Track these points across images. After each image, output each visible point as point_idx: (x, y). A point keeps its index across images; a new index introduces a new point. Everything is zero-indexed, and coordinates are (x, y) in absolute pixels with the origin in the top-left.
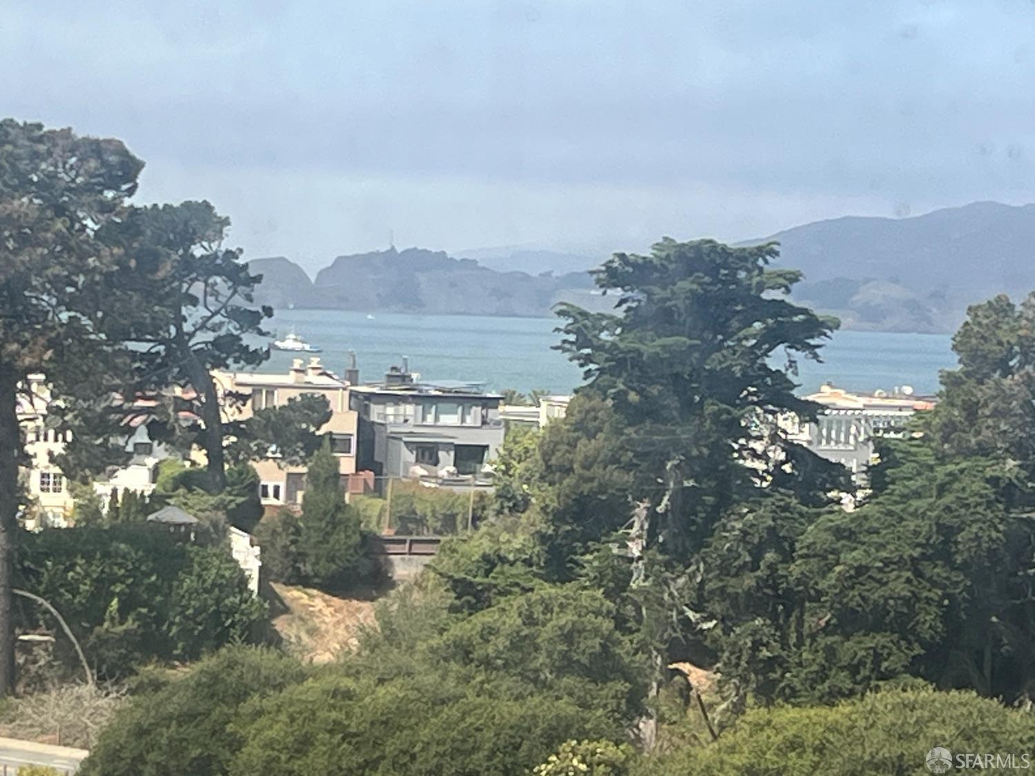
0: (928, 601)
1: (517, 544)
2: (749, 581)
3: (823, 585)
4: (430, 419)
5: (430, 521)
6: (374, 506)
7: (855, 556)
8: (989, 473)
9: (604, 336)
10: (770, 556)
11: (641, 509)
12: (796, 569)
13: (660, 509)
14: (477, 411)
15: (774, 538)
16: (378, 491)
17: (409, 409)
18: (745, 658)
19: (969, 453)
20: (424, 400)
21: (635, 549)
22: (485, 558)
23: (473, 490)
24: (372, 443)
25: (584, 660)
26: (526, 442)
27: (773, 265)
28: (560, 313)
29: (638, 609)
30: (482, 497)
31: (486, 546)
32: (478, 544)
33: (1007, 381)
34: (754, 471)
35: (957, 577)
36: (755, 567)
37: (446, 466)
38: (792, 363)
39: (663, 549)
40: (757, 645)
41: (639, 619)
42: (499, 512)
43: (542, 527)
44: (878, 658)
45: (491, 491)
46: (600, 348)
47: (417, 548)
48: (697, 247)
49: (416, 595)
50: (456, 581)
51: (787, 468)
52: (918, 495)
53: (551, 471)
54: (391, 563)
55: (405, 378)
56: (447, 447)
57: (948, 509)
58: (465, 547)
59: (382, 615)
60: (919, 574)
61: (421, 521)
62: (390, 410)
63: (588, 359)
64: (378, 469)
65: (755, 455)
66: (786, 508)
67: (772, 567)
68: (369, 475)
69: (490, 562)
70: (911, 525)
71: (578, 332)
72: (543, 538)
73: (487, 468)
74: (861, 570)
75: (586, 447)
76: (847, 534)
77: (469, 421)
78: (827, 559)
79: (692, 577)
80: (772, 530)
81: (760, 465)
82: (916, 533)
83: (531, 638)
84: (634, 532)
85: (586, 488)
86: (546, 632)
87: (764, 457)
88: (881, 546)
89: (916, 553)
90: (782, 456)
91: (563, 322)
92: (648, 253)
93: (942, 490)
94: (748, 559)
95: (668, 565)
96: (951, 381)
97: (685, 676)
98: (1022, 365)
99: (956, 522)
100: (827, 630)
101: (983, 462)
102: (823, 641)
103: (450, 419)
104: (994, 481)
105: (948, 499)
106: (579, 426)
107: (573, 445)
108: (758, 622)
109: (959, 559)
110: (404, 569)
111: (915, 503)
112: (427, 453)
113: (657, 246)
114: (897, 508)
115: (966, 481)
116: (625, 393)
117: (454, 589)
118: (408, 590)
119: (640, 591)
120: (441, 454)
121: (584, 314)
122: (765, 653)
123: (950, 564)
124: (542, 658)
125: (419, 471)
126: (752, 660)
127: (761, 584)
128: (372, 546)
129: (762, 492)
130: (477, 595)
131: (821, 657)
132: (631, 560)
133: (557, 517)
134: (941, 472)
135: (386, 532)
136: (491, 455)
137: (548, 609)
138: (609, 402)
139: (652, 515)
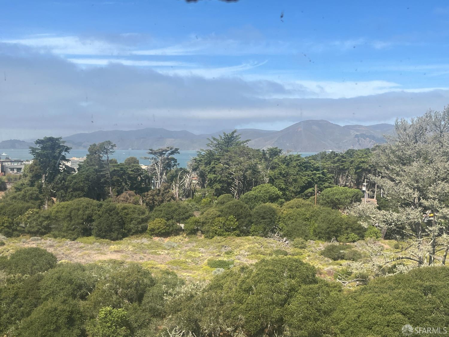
0: (86, 186)
1: (26, 182)
2: (60, 185)
3: (71, 185)
4: (13, 164)
5: (13, 179)
6: (4, 178)
7: (75, 181)
8: (94, 168)
9: (37, 151)
10: (63, 181)
11: (44, 176)
12: (67, 183)
13: (46, 176)
14: (20, 163)
15: (64, 179)
16: (5, 175)
17: (9, 163)
18: (60, 196)
19: (91, 165)
20: (11, 161)
21: (43, 182)
22: (21, 184)
23: (19, 174)
24: (3, 168)
25: (34, 198)
26: (28, 167)
27: (61, 140)
28: (30, 148)
29: (44, 190)
30: (20, 175)
31: (21, 182)
32: (20, 182)
33: (96, 155)
34: (60, 170)
35: (90, 183)
36: (61, 183)
37: (15, 171)
38: (65, 154)
39: (47, 181)
40: (61, 194)
41: (44, 191)
42: (23, 177)
43: (30, 179)
44: (79, 195)
45: (22, 174)
46: (36, 153)
47: (10, 183)
48: (50, 138)
49: (11, 190)
50: (16, 188)
51: (65, 169)
52: (84, 172)
53: (31, 171)
54: (6, 186)
55: (8, 158)
56: (15, 168)
57: (88, 173)
58: (18, 183)
59: (5, 193)
60: (84, 183)
61: (11, 179)
62: (6, 163)
63: (34, 154)
64: (5, 172)
65: (61, 167)
66: (65, 174)
67: (63, 183)
68: (3, 173)
69: (22, 185)
70: (83, 176)
71: (32, 150)
72: (30, 181)
73: (22, 171)
74: (76, 182)
75: (36, 167)
76: (74, 177)
77: (19, 164)
78: (71, 181)
79: (52, 185)
80: (63, 178)
81: (61, 169)
82: (84, 177)
83: (26, 195)
84: (43, 179)
85: (36, 173)
86: (27, 194)
87: (62, 167)
88: (79, 179)
89: (84, 180)
90: (65, 167)
91: (30, 149)
92: (43, 139)
93: (87, 171)
94: (60, 182)
95: (48, 184)
96: (88, 155)
97: (53, 199)
98: (98, 153)
99: (89, 175)
100: (71, 191)
101: (93, 166)
102: (71, 193)
103: (16, 164)
104: (94, 169)
105: (88, 172)
106: (35, 164)
107: (34, 167)
108: (62, 191)
109: (90, 180)
110: (9, 186)
111: (83, 173)
112: (12, 169)
113: (44, 138)
114: (81, 174)
115: (90, 169)
116: (40, 159)
117: (16, 189)
118: (10, 189)
119: (44, 187)
120: (15, 169)
121: (33, 148)
122: (63, 195)
123: (89, 181)
124: (27, 198)
125: (11, 172)
126: (61, 196)
127: (62, 185)
128: (4, 184)
129: (62, 172)
130: (19, 189)
131: (71, 195)
132: (42, 183)
133: (32, 177)
134: (87, 168)
135: (6, 181)
136: (22, 169)
137: (28, 191)
138: (38, 161)
139: (45, 177)
